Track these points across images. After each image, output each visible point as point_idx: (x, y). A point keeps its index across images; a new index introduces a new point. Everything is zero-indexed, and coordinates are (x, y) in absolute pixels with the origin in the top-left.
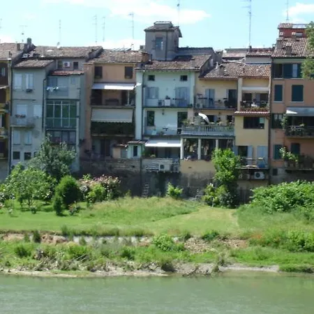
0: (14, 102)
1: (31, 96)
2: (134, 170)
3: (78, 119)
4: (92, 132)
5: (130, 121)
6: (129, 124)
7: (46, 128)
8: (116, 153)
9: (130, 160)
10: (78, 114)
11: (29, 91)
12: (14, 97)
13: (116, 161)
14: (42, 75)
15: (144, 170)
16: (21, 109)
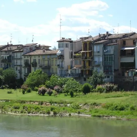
0: (94, 56)
1: (99, 54)
2: (131, 81)
3: (113, 62)
4: (121, 66)
5: (133, 61)
6: (133, 62)
7: (104, 65)
8: (126, 74)
9: (130, 77)
10: (113, 60)
11: (99, 52)
12: (94, 55)
13: (125, 77)
14: (102, 46)
15: (135, 81)
16: (96, 59)
